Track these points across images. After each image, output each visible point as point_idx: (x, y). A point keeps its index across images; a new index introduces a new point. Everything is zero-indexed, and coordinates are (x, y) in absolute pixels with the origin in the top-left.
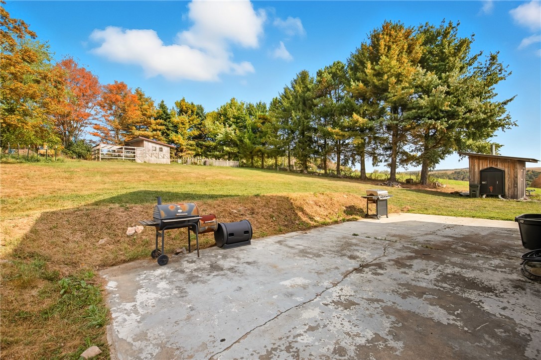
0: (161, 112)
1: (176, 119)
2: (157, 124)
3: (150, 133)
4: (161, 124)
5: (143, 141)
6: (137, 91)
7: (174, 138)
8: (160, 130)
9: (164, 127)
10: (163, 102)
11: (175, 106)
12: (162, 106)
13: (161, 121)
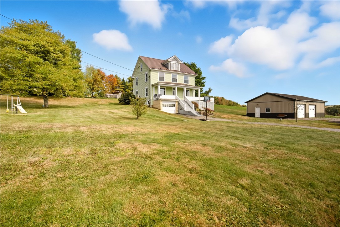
0: (123, 82)
1: (128, 84)
2: (122, 86)
3: (120, 90)
4: (123, 87)
5: (119, 92)
6: (116, 75)
7: (127, 91)
8: (123, 89)
9: (124, 87)
10: (123, 78)
11: (127, 79)
12: (123, 80)
13: (123, 85)
